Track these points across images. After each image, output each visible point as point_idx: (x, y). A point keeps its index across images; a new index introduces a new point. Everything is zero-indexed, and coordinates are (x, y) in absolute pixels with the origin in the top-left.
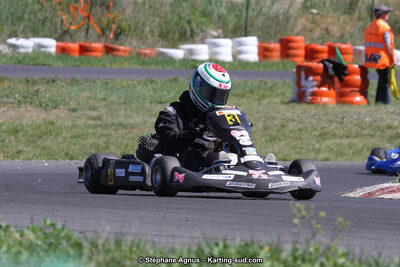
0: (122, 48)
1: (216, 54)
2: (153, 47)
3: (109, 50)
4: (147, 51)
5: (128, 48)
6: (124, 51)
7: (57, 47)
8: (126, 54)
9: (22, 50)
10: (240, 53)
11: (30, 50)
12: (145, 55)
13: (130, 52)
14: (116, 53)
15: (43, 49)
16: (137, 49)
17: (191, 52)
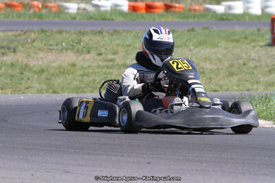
0: (177, 5)
1: (248, 8)
2: (201, 4)
3: (168, 7)
4: (197, 8)
5: (182, 5)
6: (179, 8)
7: (129, 6)
8: (181, 10)
9: (103, 9)
10: (267, 7)
11: (109, 9)
12: (195, 10)
13: (183, 9)
14: (173, 9)
15: (118, 8)
16: (189, 6)
17: (230, 8)
